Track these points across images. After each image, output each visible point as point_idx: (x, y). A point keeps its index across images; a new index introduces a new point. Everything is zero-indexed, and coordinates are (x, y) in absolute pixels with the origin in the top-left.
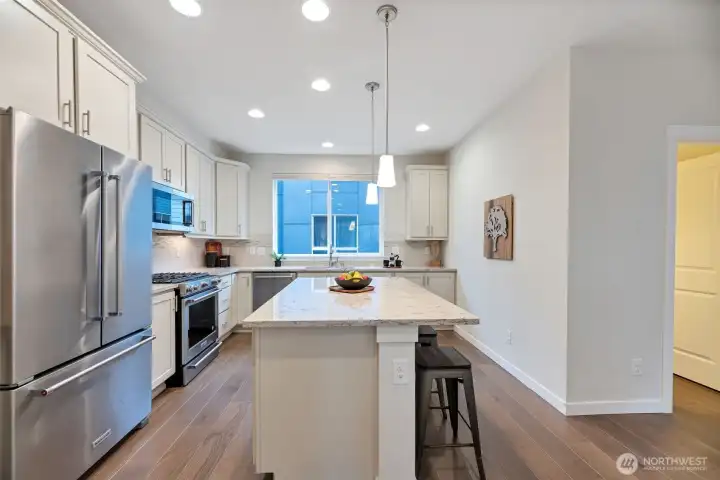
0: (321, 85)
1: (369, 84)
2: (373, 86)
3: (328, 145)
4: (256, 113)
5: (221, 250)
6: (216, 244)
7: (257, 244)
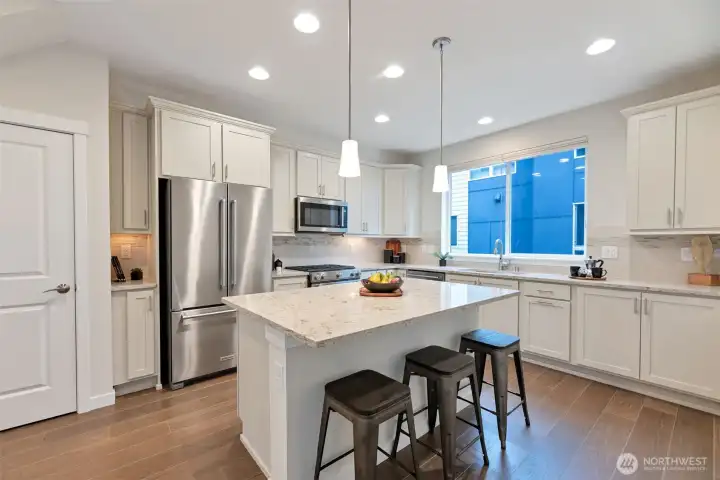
0: (394, 71)
1: (435, 42)
2: (440, 42)
3: (486, 121)
4: (382, 119)
5: (400, 248)
6: (396, 242)
7: (428, 242)
